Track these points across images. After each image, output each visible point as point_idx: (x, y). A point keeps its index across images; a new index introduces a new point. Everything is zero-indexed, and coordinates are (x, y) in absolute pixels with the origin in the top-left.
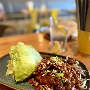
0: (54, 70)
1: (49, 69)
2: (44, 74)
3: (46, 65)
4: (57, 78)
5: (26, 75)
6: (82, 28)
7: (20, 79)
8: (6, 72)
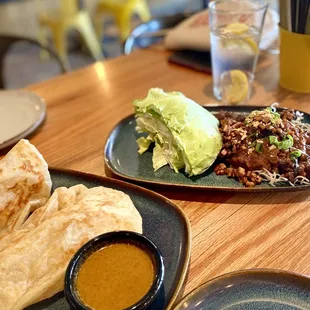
0: (271, 137)
1: (260, 137)
2: (250, 150)
3: (246, 132)
4: (282, 151)
5: (210, 158)
6: (297, 28)
7: (200, 169)
8: (151, 163)
